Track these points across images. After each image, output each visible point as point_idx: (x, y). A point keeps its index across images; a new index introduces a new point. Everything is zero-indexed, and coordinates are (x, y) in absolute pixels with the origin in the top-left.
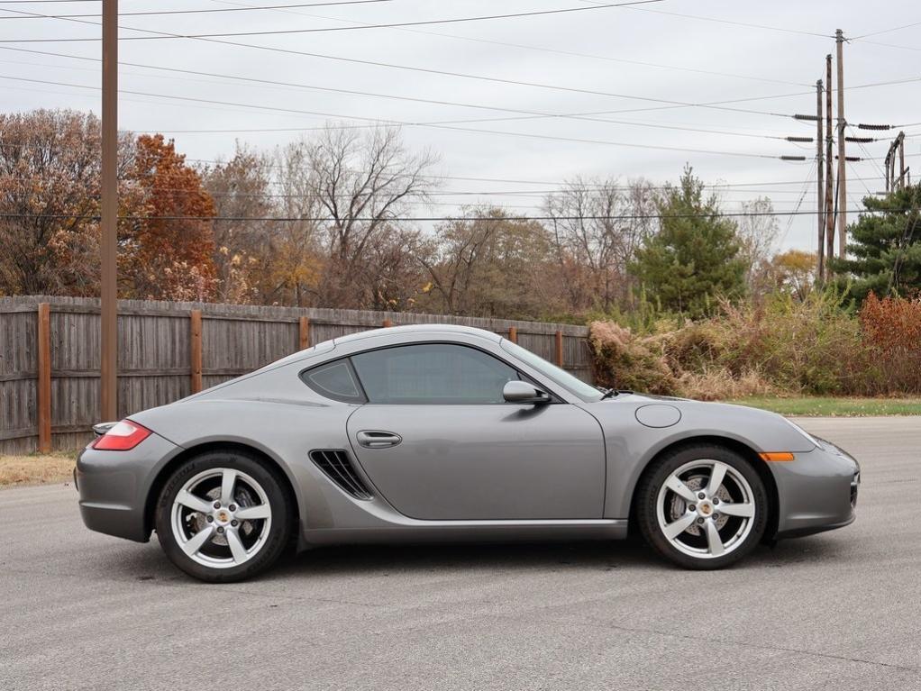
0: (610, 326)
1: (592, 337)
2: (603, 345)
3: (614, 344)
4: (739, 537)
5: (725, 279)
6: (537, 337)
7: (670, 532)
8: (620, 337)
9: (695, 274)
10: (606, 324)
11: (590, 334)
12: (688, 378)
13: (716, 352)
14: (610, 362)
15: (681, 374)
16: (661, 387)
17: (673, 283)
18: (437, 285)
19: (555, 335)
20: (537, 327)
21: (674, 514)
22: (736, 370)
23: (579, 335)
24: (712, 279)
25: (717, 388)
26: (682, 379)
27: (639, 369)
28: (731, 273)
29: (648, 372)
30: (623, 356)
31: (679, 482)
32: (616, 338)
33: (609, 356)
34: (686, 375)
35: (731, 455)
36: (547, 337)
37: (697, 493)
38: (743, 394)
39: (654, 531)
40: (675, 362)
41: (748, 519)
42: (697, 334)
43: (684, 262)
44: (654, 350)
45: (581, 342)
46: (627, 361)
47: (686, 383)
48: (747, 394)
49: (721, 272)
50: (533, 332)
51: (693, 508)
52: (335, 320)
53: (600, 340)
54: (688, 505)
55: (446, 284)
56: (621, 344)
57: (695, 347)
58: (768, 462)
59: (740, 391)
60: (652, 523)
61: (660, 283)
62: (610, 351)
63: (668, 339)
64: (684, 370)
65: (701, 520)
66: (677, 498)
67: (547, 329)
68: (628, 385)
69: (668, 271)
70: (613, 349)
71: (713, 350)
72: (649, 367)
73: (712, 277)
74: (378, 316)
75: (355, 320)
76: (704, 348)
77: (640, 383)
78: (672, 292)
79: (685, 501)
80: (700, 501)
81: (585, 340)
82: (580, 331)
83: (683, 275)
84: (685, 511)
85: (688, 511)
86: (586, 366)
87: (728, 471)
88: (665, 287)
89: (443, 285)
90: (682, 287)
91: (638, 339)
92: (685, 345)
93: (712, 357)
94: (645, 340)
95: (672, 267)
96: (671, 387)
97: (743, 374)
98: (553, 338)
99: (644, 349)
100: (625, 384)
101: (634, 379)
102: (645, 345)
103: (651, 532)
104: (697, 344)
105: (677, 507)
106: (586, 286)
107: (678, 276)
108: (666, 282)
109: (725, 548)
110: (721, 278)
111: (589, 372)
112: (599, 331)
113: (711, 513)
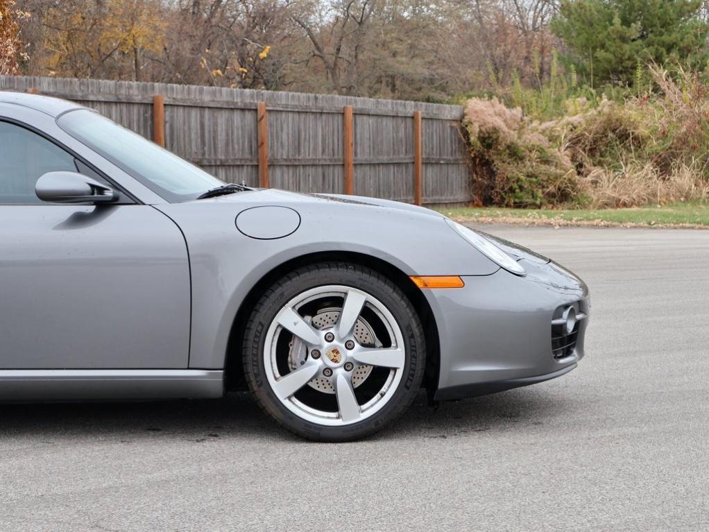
0: (493, 106)
1: (466, 120)
2: (481, 131)
3: (496, 130)
4: (382, 395)
5: (682, 45)
6: (385, 120)
7: (283, 388)
8: (505, 121)
9: (642, 37)
10: (488, 103)
11: (463, 116)
12: (598, 177)
13: (639, 142)
14: (491, 155)
15: (590, 171)
16: (559, 189)
17: (612, 49)
18: (317, 52)
19: (413, 117)
20: (386, 105)
21: (292, 363)
22: (664, 167)
23: (449, 118)
24: (663, 44)
25: (638, 190)
26: (589, 178)
27: (531, 165)
28: (689, 38)
29: (543, 167)
30: (509, 147)
31: (297, 318)
32: (499, 123)
33: (489, 146)
34: (596, 171)
35: (372, 280)
36: (400, 120)
37: (323, 333)
38: (672, 198)
39: (259, 386)
40: (583, 156)
41: (395, 369)
42: (614, 118)
43: (626, 22)
44: (553, 139)
45: (452, 128)
46: (514, 153)
47: (595, 183)
48: (678, 199)
49: (675, 36)
50: (379, 112)
51: (317, 355)
52: (80, 94)
53: (476, 125)
54: (310, 350)
55: (329, 50)
56: (505, 129)
57: (611, 135)
58: (424, 290)
59: (668, 194)
60: (256, 375)
61: (594, 49)
62: (489, 139)
63: (575, 124)
64: (595, 165)
65: (328, 371)
66: (296, 340)
67: (401, 109)
68: (515, 186)
69: (605, 33)
70: (494, 136)
71: (635, 138)
72: (546, 162)
73: (663, 42)
74: (145, 89)
75: (110, 93)
76: (623, 136)
77: (531, 182)
78: (609, 62)
79: (307, 345)
80: (326, 344)
81: (455, 124)
82: (449, 112)
83: (624, 39)
84: (306, 359)
85: (310, 358)
86: (457, 160)
87: (366, 302)
88: (600, 54)
89: (325, 51)
90: (623, 55)
91: (535, 124)
92: (597, 133)
93: (632, 148)
94: (544, 126)
95: (610, 28)
96: (573, 189)
97: (675, 171)
98: (409, 122)
99: (541, 137)
100: (511, 184)
101: (523, 177)
102: (543, 132)
103: (255, 388)
104: (614, 131)
105: (296, 353)
106: (513, 54)
107: (617, 41)
108: (603, 46)
109: (363, 412)
110: (675, 43)
111: (462, 168)
112: (476, 112)
113: (342, 362)
